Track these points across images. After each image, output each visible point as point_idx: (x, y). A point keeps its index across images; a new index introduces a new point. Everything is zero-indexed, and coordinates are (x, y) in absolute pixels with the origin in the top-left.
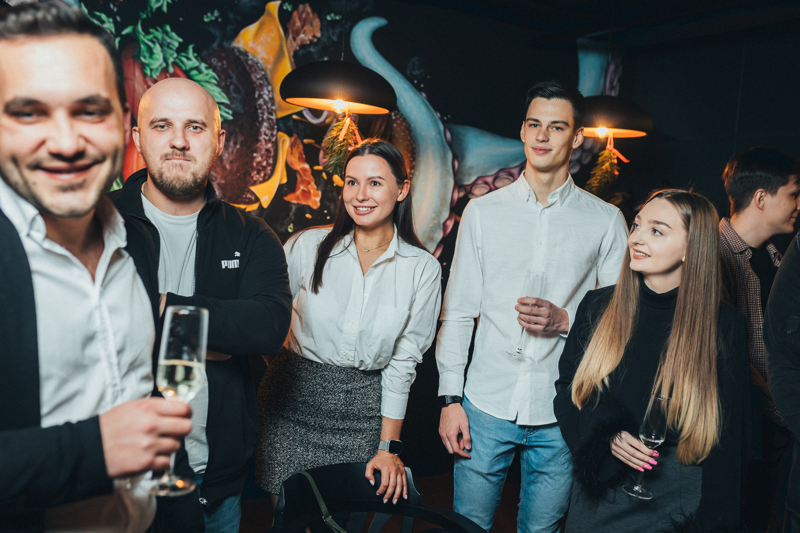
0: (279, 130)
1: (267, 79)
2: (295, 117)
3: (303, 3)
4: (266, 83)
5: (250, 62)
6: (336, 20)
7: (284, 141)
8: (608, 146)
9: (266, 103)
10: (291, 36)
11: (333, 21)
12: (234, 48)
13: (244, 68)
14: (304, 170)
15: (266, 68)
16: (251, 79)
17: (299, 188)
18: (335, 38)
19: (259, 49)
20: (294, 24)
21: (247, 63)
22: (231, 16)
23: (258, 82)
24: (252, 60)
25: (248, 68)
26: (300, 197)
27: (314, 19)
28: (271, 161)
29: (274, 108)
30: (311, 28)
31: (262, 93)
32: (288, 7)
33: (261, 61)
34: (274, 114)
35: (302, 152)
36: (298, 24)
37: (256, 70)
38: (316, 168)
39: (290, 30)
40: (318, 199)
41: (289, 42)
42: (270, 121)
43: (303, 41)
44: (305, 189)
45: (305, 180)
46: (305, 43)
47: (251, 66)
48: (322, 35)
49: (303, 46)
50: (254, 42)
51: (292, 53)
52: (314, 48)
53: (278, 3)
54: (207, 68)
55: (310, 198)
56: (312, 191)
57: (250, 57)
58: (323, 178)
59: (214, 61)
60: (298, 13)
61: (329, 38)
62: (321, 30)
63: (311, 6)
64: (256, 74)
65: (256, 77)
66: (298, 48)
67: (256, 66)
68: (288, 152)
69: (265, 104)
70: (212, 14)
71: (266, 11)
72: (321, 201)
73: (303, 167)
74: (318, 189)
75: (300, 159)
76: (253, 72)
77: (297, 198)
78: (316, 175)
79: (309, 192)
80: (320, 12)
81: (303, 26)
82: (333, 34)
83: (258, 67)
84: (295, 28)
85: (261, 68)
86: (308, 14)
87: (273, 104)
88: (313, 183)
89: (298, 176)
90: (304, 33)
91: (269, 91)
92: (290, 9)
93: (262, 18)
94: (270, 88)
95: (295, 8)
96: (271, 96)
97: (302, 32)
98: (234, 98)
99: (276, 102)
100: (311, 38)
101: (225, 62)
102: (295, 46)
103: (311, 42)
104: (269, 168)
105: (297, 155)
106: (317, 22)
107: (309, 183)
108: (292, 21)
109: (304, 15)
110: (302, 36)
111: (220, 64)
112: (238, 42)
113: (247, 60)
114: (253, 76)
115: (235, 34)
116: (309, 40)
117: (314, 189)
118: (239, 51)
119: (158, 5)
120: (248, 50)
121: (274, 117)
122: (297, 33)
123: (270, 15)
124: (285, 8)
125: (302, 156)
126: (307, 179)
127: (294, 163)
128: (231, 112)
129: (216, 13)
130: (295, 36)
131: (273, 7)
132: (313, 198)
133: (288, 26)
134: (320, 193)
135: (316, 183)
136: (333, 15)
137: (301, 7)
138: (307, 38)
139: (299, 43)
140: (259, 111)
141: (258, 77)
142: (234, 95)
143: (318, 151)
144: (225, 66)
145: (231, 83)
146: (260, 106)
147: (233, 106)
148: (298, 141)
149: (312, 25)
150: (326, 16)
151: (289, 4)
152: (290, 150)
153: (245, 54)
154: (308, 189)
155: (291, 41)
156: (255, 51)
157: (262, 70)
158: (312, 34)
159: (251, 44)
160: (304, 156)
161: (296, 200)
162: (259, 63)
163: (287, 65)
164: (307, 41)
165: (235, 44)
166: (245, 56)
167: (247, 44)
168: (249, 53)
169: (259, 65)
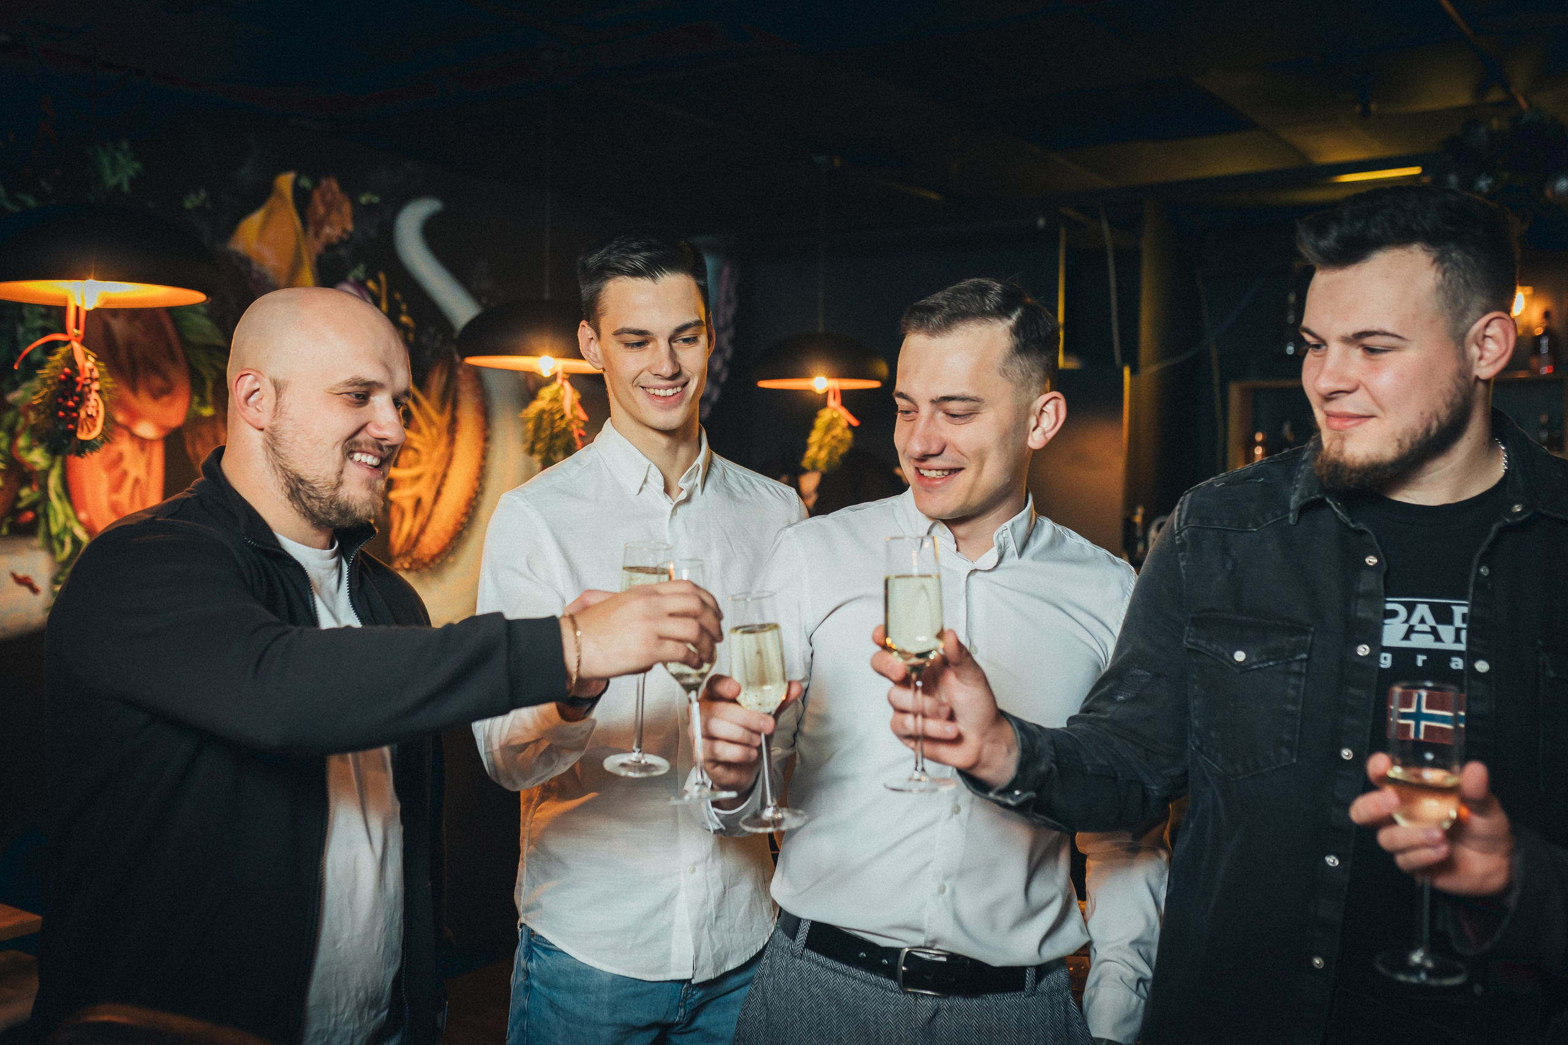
3: (327, 176)
5: (256, 275)
6: (373, 203)
10: (311, 231)
11: (370, 206)
12: (231, 252)
13: (248, 285)
18: (373, 233)
19: (267, 252)
20: (315, 211)
21: (252, 277)
22: (225, 197)
24: (259, 271)
25: (254, 286)
27: (343, 201)
30: (339, 217)
32: (305, 183)
33: (272, 274)
36: (321, 210)
39: (310, 221)
41: (309, 240)
43: (328, 237)
46: (331, 240)
47: (259, 282)
48: (355, 228)
49: (329, 247)
50: (260, 242)
51: (314, 257)
52: (345, 249)
53: (292, 175)
57: (257, 267)
60: (320, 193)
61: (365, 233)
62: (354, 219)
63: (338, 181)
66: (322, 249)
67: (264, 281)
70: (197, 195)
71: (275, 192)
80: (351, 190)
81: (328, 213)
82: (371, 227)
83: (268, 282)
84: (317, 217)
86: (334, 194)
90: (330, 225)
92: (308, 187)
93: (270, 202)
95: (316, 184)
97: (327, 223)
100: (339, 232)
102: (318, 246)
103: (340, 239)
106: (347, 208)
108: (312, 206)
109: (329, 196)
110: (327, 230)
112: (237, 242)
113: (252, 272)
115: (231, 228)
116: (337, 235)
118: (239, 257)
119: (115, 181)
120: (251, 254)
122: (319, 225)
123: (281, 196)
124: (301, 184)
129: (203, 194)
130: (317, 230)
131: (285, 182)
133: (307, 213)
136: (368, 195)
138: (334, 234)
139: (324, 242)
145: (230, 312)
149: (340, 211)
150: (358, 196)
151: (307, 179)
153: (246, 261)
155: (311, 238)
156: (262, 256)
158: (341, 226)
159: (255, 245)
162: (267, 276)
163: (308, 279)
164: (334, 238)
165: (231, 246)
166: (247, 265)
167: (249, 245)
168: (252, 260)
169: (268, 279)
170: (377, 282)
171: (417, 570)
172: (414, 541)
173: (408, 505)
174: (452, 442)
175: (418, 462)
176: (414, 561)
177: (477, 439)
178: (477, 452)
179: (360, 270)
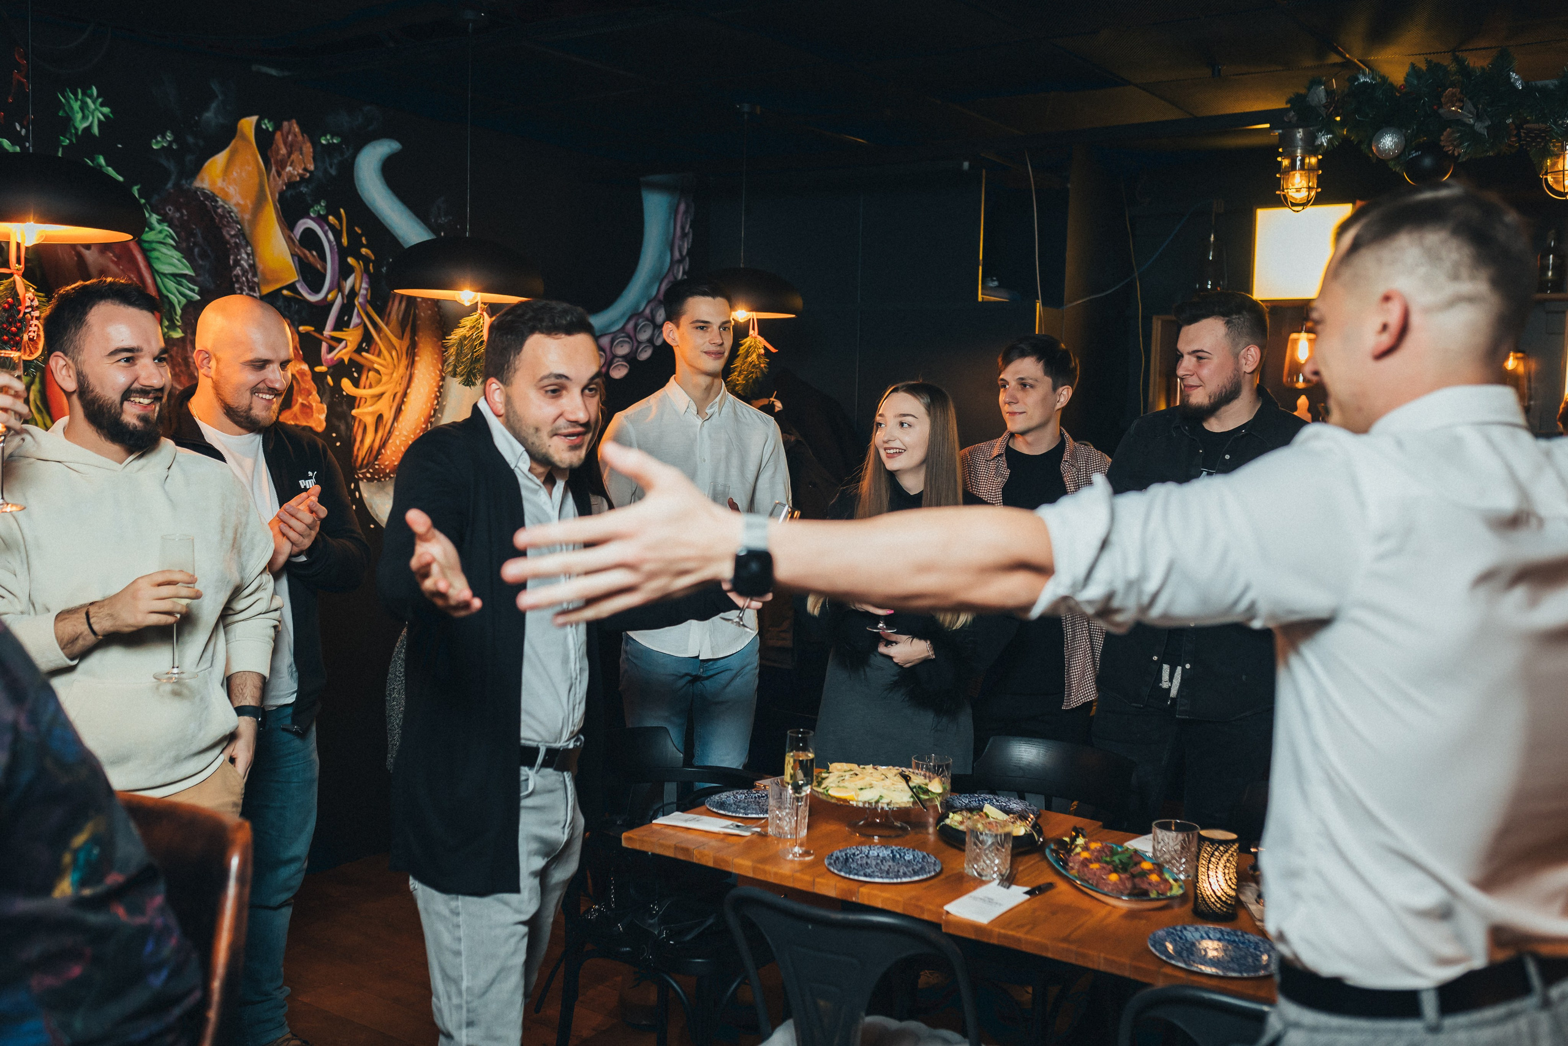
1: (244, 235)
2: (285, 292)
3: (289, 119)
4: (243, 243)
5: (220, 211)
6: (334, 143)
8: (751, 332)
9: (245, 272)
10: (274, 169)
11: (330, 146)
12: (198, 189)
13: (212, 219)
14: (303, 374)
15: (243, 218)
16: (223, 237)
17: (297, 400)
18: (333, 172)
19: (231, 190)
20: (278, 150)
21: (216, 212)
22: (190, 140)
23: (233, 241)
24: (222, 206)
25: (217, 220)
26: (298, 414)
27: (304, 143)
29: (256, 280)
30: (301, 157)
31: (239, 257)
32: (267, 125)
33: (235, 209)
34: (256, 289)
35: (298, 346)
36: (283, 151)
37: (228, 222)
38: (318, 369)
39: (272, 161)
40: (323, 417)
41: (271, 178)
43: (291, 175)
44: (305, 402)
45: (304, 389)
46: (293, 179)
47: (222, 217)
48: (316, 167)
49: (291, 185)
50: (224, 180)
51: (277, 196)
52: (307, 187)
53: (255, 118)
54: (160, 222)
55: (312, 415)
56: (314, 404)
57: (220, 203)
58: (328, 384)
59: (170, 210)
60: (282, 135)
61: (326, 171)
62: (315, 159)
63: (298, 123)
64: (228, 229)
65: (229, 233)
66: (284, 188)
67: (228, 215)
69: (243, 275)
70: (164, 137)
71: (238, 134)
72: (327, 419)
73: (302, 370)
74: (321, 402)
76: (225, 226)
77: (295, 417)
78: (319, 378)
79: (310, 407)
80: (311, 131)
81: (290, 154)
82: (331, 166)
83: (231, 217)
84: (279, 157)
85: (235, 218)
86: (295, 135)
87: (255, 275)
88: (315, 393)
90: (291, 165)
91: (248, 255)
92: (270, 129)
93: (233, 143)
94: (249, 248)
95: (278, 127)
96: (252, 262)
97: (289, 164)
98: (201, 266)
99: (259, 271)
100: (301, 171)
101: (185, 212)
102: (280, 184)
103: (301, 176)
106: (308, 148)
107: (310, 393)
108: (274, 147)
109: (290, 138)
110: (289, 169)
111: (178, 215)
112: (202, 180)
113: (216, 208)
114: (225, 233)
115: (198, 168)
116: (299, 174)
117: (317, 402)
118: (204, 194)
119: (86, 125)
120: (216, 192)
122: (282, 165)
123: (244, 138)
124: (264, 127)
126: (307, 387)
128: (196, 288)
129: (169, 136)
130: (279, 169)
131: (248, 124)
132: (315, 415)
133: (269, 154)
134: (325, 406)
135: (318, 393)
136: (328, 137)
138: (295, 173)
139: (286, 180)
140: (237, 286)
141: (233, 233)
142: (201, 262)
143: (319, 343)
144: (186, 218)
145: (195, 244)
146: (237, 276)
147: (199, 279)
149: (301, 152)
150: (319, 138)
151: (269, 122)
153: (213, 198)
154: (309, 402)
155: (274, 177)
156: (227, 194)
157: (238, 222)
158: (303, 166)
159: (219, 183)
160: (301, 353)
161: (293, 419)
162: (232, 212)
163: (270, 216)
164: (296, 177)
165: (197, 184)
166: (212, 201)
167: (213, 183)
168: (217, 197)
169: (232, 214)
170: (338, 217)
171: (379, 480)
172: (376, 454)
173: (370, 421)
174: (412, 364)
175: (379, 382)
176: (376, 472)
177: (435, 361)
178: (435, 373)
179: (321, 206)
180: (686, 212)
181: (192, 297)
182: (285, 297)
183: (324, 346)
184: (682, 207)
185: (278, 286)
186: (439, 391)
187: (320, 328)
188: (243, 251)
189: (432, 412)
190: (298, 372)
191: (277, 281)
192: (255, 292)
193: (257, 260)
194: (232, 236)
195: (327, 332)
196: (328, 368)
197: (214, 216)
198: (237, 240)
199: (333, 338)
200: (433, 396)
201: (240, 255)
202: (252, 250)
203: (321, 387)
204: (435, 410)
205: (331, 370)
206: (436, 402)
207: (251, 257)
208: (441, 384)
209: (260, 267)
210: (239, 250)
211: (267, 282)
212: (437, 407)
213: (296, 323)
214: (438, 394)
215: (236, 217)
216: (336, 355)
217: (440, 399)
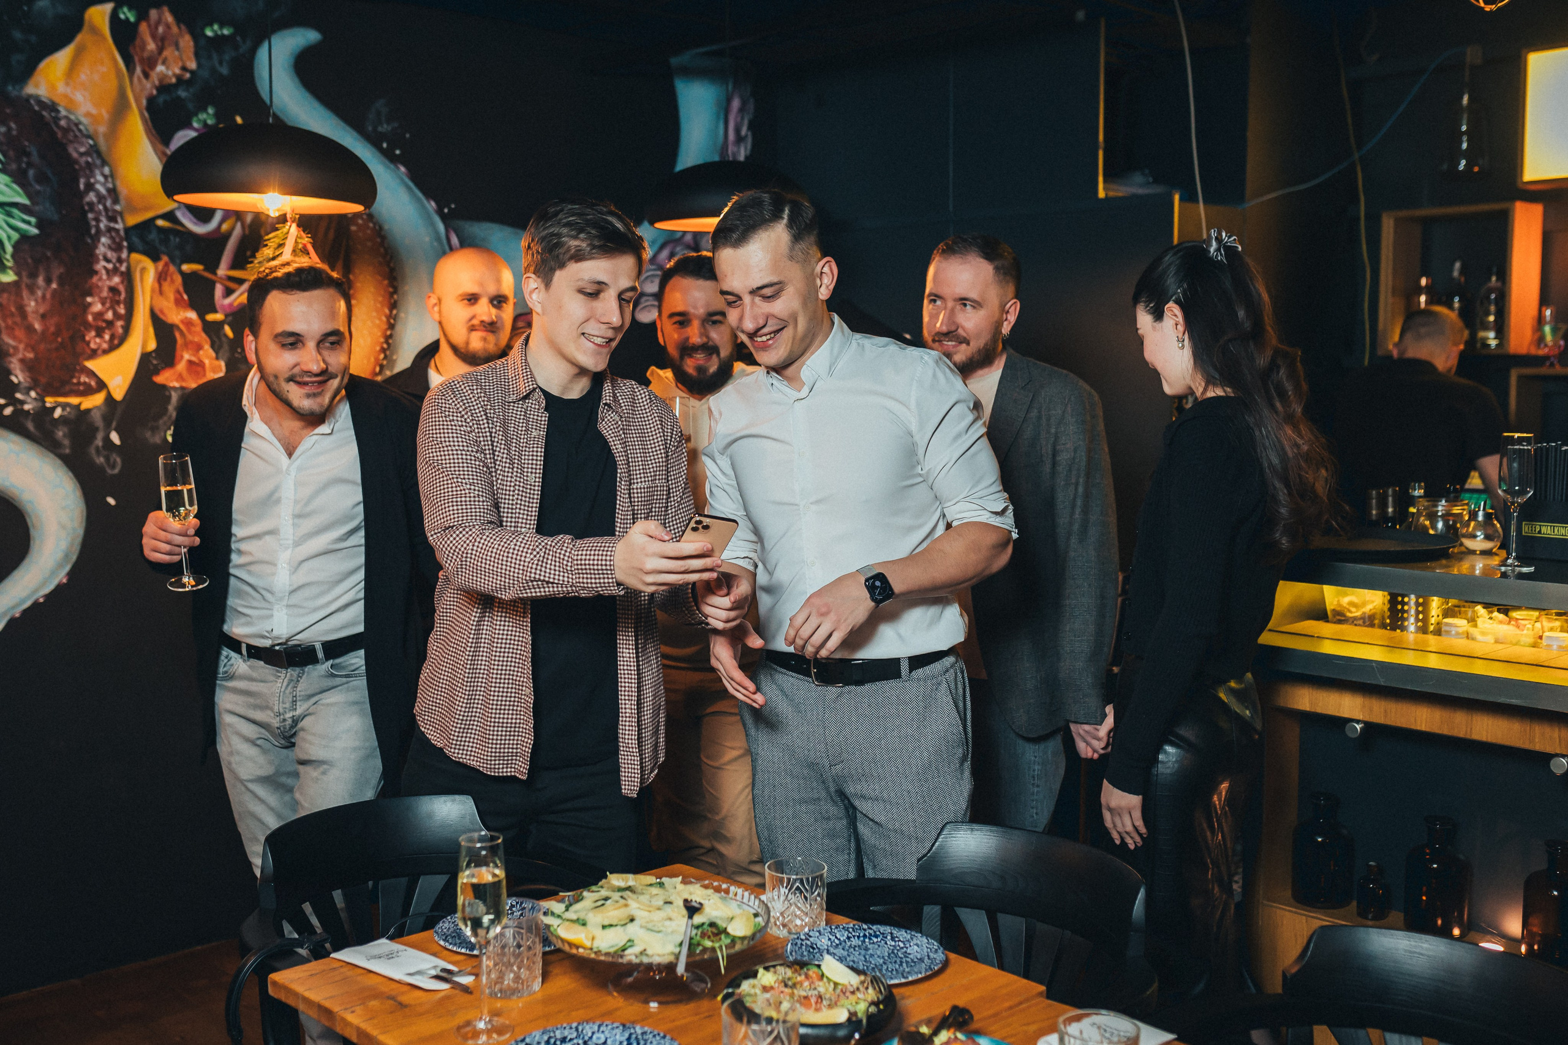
0: (132, 249)
1: (99, 153)
2: (160, 223)
3: (158, 6)
4: (98, 162)
5: (63, 123)
6: (223, 36)
7: (143, 270)
9: (101, 198)
10: (138, 70)
11: (218, 39)
12: (30, 96)
13: (53, 134)
14: (188, 323)
15: (96, 132)
16: (69, 156)
17: (182, 357)
18: (224, 71)
19: (79, 97)
20: (143, 47)
21: (57, 125)
22: (18, 35)
23: (83, 160)
24: (66, 117)
25: (60, 135)
26: (185, 374)
27: (181, 35)
28: (122, 310)
29: (118, 208)
30: (177, 53)
31: (92, 180)
32: (128, 14)
33: (83, 120)
34: (119, 219)
35: (181, 289)
36: (151, 46)
37: (76, 136)
38: (210, 317)
39: (136, 59)
41: (135, 80)
42: (113, 234)
43: (162, 77)
44: (194, 359)
45: (192, 342)
46: (167, 81)
47: (66, 131)
48: (199, 65)
49: (164, 88)
50: (67, 84)
51: (144, 102)
52: (187, 90)
53: (108, 7)
56: (207, 362)
57: (63, 113)
58: (226, 336)
60: (149, 26)
61: (213, 71)
62: (197, 55)
63: (173, 12)
64: (76, 145)
65: (77, 150)
66: (155, 92)
67: (75, 128)
68: (153, 291)
69: (99, 202)
71: (86, 26)
73: (186, 318)
74: (217, 358)
75: (178, 302)
76: (71, 142)
77: (180, 377)
78: (212, 330)
79: (201, 364)
80: (190, 20)
81: (161, 50)
82: (221, 63)
83: (80, 130)
84: (146, 55)
85: (85, 132)
86: (168, 26)
87: (116, 201)
88: (207, 347)
89: (177, 335)
90: (164, 63)
91: (105, 177)
92: (132, 19)
93: (79, 38)
94: (106, 170)
95: (142, 16)
96: (110, 185)
97: (160, 61)
98: (38, 193)
99: (122, 197)
100: (177, 71)
101: (13, 125)
102: (149, 87)
103: (179, 78)
104: (120, 323)
105: (172, 296)
106: (187, 42)
107: (199, 347)
108: (138, 42)
109: (161, 29)
110: (160, 68)
111: (3, 129)
112: (37, 86)
113: (56, 119)
114: (71, 150)
115: (29, 70)
116: (175, 75)
117: (210, 358)
118: (39, 102)
120: (57, 100)
121: (119, 226)
122: (150, 64)
123: (95, 31)
124: (122, 16)
125: (182, 297)
126: (196, 339)
127: (166, 311)
128: (33, 220)
130: (147, 69)
131: (99, 15)
133: (131, 50)
134: (223, 364)
135: (212, 347)
136: (216, 27)
137: (153, 13)
138: (170, 73)
139: (157, 83)
140: (90, 216)
141: (82, 150)
142: (38, 187)
143: (212, 285)
144: (14, 133)
145: (30, 165)
146: (91, 205)
147: (37, 208)
148: (172, 268)
149: (177, 46)
150: (203, 29)
151: (130, 9)
152: (157, 285)
153: (53, 107)
154: (199, 359)
155: (139, 79)
156: (71, 101)
157: (89, 137)
158: (180, 64)
159: (61, 88)
160: (185, 297)
161: (177, 381)
162: (80, 123)
163: (136, 126)
164: (171, 79)
165: (30, 89)
166: (52, 111)
167: (53, 87)
168: (58, 104)
169: (81, 127)
177: (379, 305)
178: (380, 319)
179: (208, 114)
180: (741, 110)
181: (26, 231)
182: (160, 230)
183: (219, 290)
184: (736, 103)
185: (149, 215)
186: (387, 342)
187: (212, 267)
188: (97, 172)
189: (378, 369)
190: (182, 321)
191: (147, 209)
192: (116, 222)
193: (118, 183)
194: (82, 154)
195: (222, 271)
196: (226, 316)
197: (55, 129)
198: (90, 160)
199: (231, 279)
200: (378, 348)
201: (94, 176)
202: (111, 171)
203: (216, 340)
204: (382, 367)
205: (230, 318)
206: (382, 356)
207: (110, 180)
208: (389, 333)
209: (123, 191)
210: (92, 171)
211: (133, 209)
212: (385, 362)
213: (178, 261)
214: (385, 346)
215: (87, 130)
216: (235, 300)
217: (388, 353)
